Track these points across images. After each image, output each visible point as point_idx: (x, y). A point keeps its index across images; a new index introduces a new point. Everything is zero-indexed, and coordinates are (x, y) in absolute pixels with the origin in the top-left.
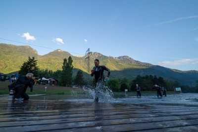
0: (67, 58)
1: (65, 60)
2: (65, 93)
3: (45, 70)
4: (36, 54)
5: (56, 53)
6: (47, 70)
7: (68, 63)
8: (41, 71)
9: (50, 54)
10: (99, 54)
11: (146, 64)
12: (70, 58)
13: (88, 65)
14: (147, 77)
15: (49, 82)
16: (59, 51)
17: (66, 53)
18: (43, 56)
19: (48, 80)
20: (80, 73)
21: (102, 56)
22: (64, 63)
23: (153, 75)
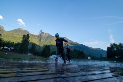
0: (26, 35)
1: (24, 36)
2: (20, 58)
3: (7, 42)
4: (3, 30)
5: (18, 31)
6: (9, 42)
7: (26, 38)
8: (4, 42)
9: (14, 30)
11: (76, 43)
12: (28, 35)
13: (40, 40)
14: (75, 51)
15: (10, 50)
16: (21, 29)
17: (26, 31)
18: (8, 32)
19: (9, 48)
20: (34, 45)
21: (50, 35)
22: (23, 38)
23: (78, 49)
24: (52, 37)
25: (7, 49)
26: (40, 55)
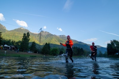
0: (26, 33)
1: (25, 34)
2: (20, 56)
3: (8, 40)
6: (10, 40)
7: (26, 36)
8: (5, 40)
12: (28, 33)
13: (40, 38)
14: (74, 48)
15: (10, 48)
20: (34, 43)
22: (23, 37)
23: (78, 47)
25: (8, 47)
26: (40, 53)
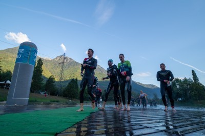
5: (16, 51)
10: (71, 59)
12: (40, 60)
21: (74, 61)
24: (77, 63)
